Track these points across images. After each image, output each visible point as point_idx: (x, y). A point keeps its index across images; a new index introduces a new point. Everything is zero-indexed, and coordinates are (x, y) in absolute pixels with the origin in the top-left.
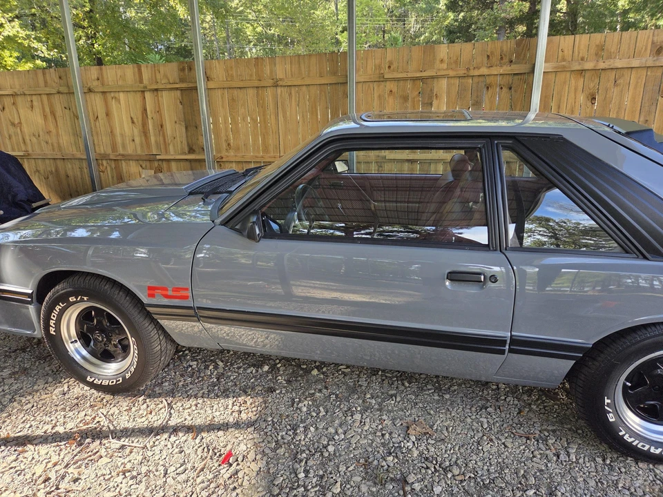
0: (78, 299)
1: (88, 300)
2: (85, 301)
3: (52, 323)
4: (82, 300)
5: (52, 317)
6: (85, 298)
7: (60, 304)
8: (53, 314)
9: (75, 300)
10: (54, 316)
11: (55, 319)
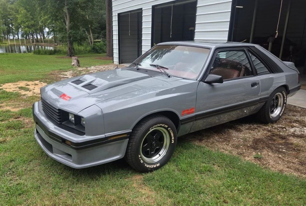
0: (141, 159)
1: (140, 155)
2: (141, 156)
3: (155, 166)
4: (141, 157)
5: (153, 167)
6: (140, 156)
7: (145, 166)
8: (151, 167)
9: (142, 160)
10: (152, 166)
11: (153, 166)
